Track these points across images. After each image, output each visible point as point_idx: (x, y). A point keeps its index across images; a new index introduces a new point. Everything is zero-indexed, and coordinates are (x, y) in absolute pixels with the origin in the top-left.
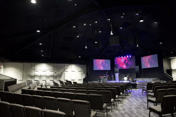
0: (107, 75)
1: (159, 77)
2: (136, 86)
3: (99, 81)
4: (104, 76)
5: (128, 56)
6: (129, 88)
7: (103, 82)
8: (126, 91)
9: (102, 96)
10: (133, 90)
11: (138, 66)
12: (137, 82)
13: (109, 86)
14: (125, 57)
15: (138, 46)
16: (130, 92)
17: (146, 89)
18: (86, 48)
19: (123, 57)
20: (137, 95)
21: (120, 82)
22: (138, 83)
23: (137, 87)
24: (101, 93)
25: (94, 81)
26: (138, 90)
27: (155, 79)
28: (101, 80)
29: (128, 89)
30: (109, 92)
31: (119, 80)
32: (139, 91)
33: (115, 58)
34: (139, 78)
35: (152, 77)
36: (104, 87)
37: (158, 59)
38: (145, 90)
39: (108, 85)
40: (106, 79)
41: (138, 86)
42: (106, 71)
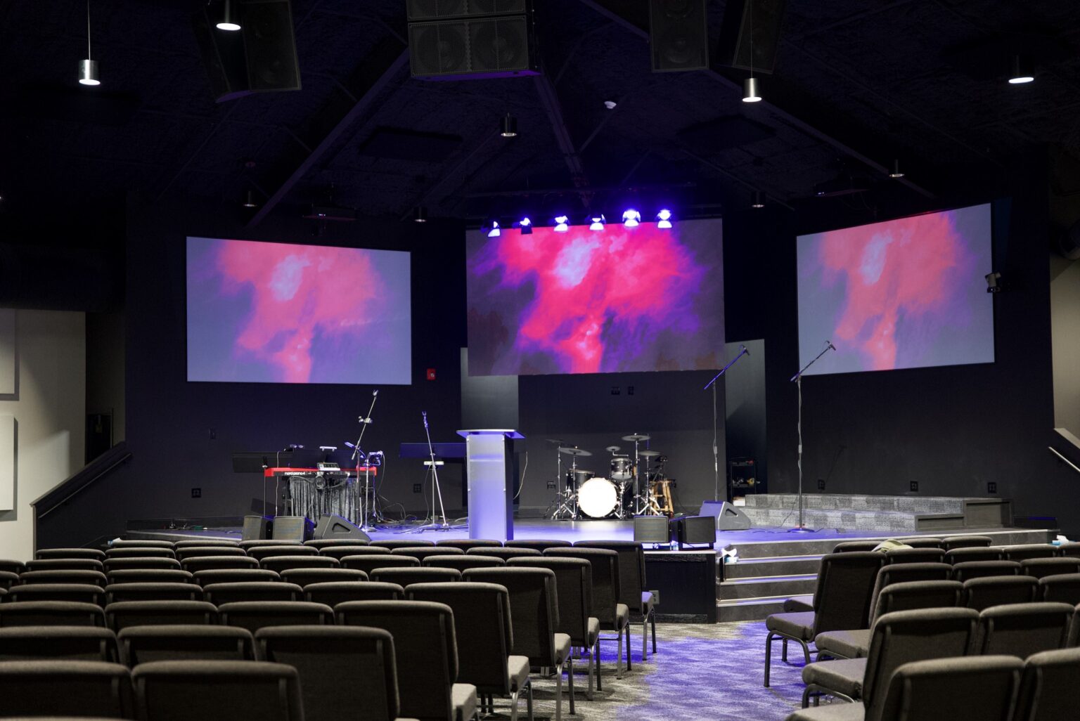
0: (366, 448)
1: (992, 489)
2: (712, 593)
3: (253, 523)
4: (328, 458)
5: (631, 217)
6: (621, 609)
7: (308, 535)
8: (581, 639)
9: (289, 678)
10: (674, 634)
11: (757, 347)
12: (721, 543)
13: (383, 577)
14: (597, 225)
15: (752, 98)
16: (630, 662)
17: (807, 620)
18: (88, 80)
19: (579, 219)
20: (708, 691)
21: (518, 537)
22: (744, 551)
23: (722, 603)
24: (274, 648)
25: (195, 524)
26: (726, 632)
27: (950, 505)
28: (287, 511)
29: (603, 626)
30: (368, 642)
31: (515, 514)
32: (740, 645)
33: (471, 235)
34: (762, 489)
35: (914, 489)
36: (318, 595)
37: (996, 267)
38: (804, 636)
39: (367, 565)
40: (344, 507)
41: (733, 592)
42: (356, 395)
